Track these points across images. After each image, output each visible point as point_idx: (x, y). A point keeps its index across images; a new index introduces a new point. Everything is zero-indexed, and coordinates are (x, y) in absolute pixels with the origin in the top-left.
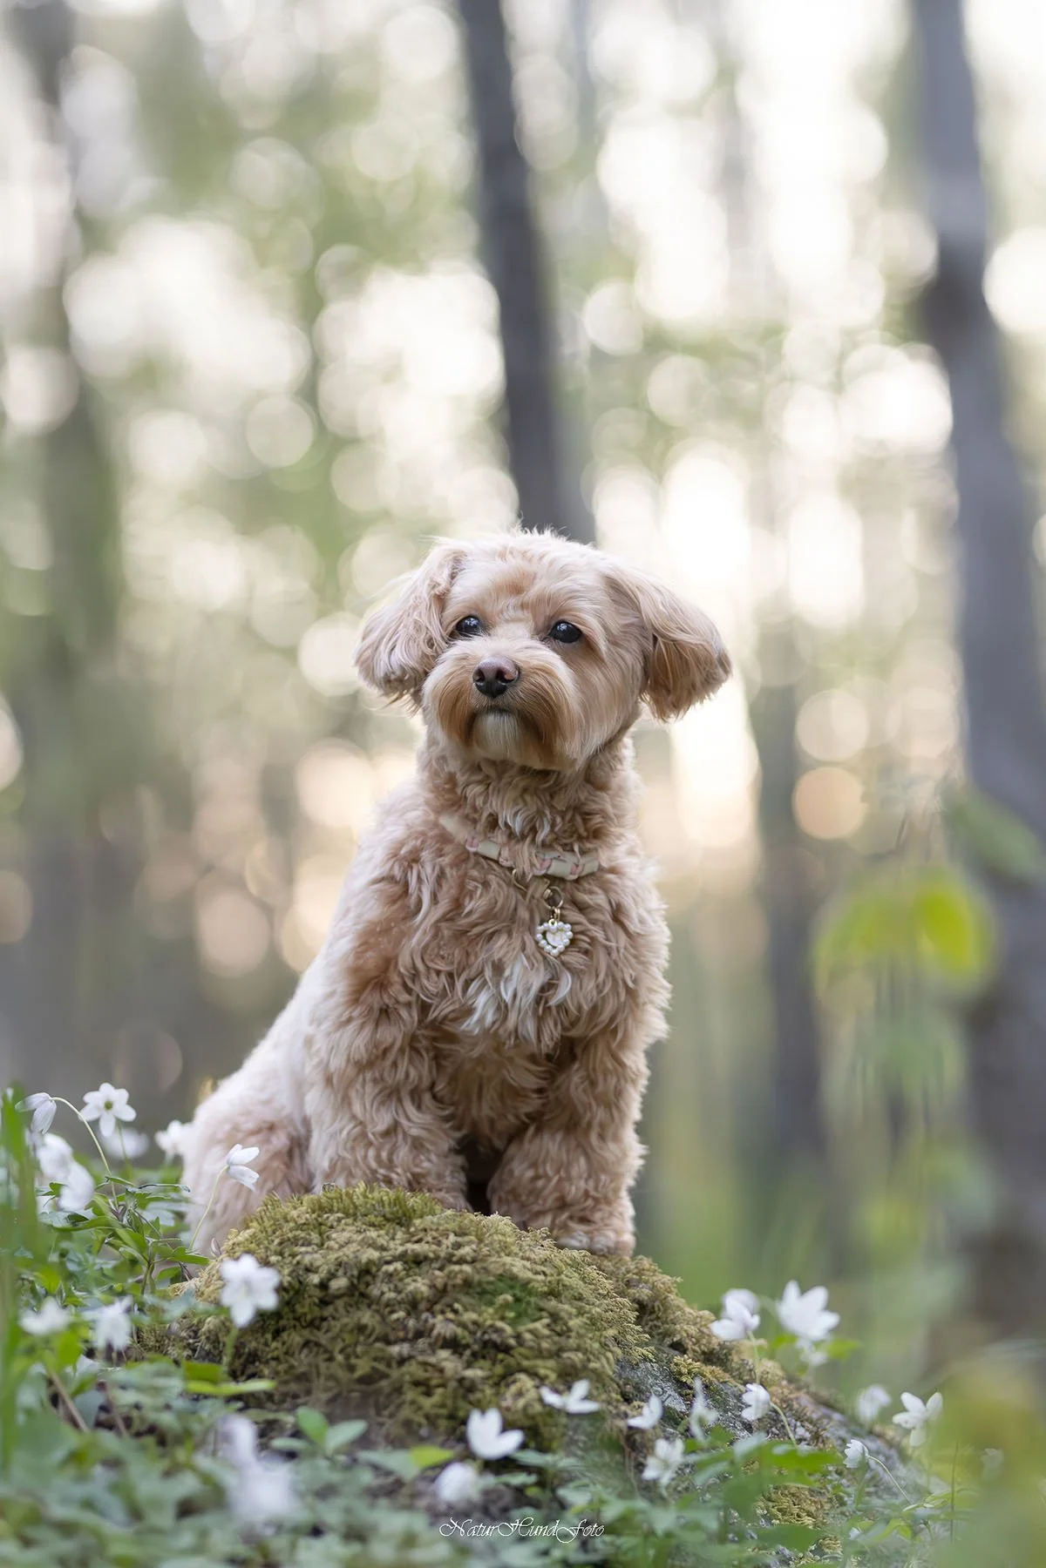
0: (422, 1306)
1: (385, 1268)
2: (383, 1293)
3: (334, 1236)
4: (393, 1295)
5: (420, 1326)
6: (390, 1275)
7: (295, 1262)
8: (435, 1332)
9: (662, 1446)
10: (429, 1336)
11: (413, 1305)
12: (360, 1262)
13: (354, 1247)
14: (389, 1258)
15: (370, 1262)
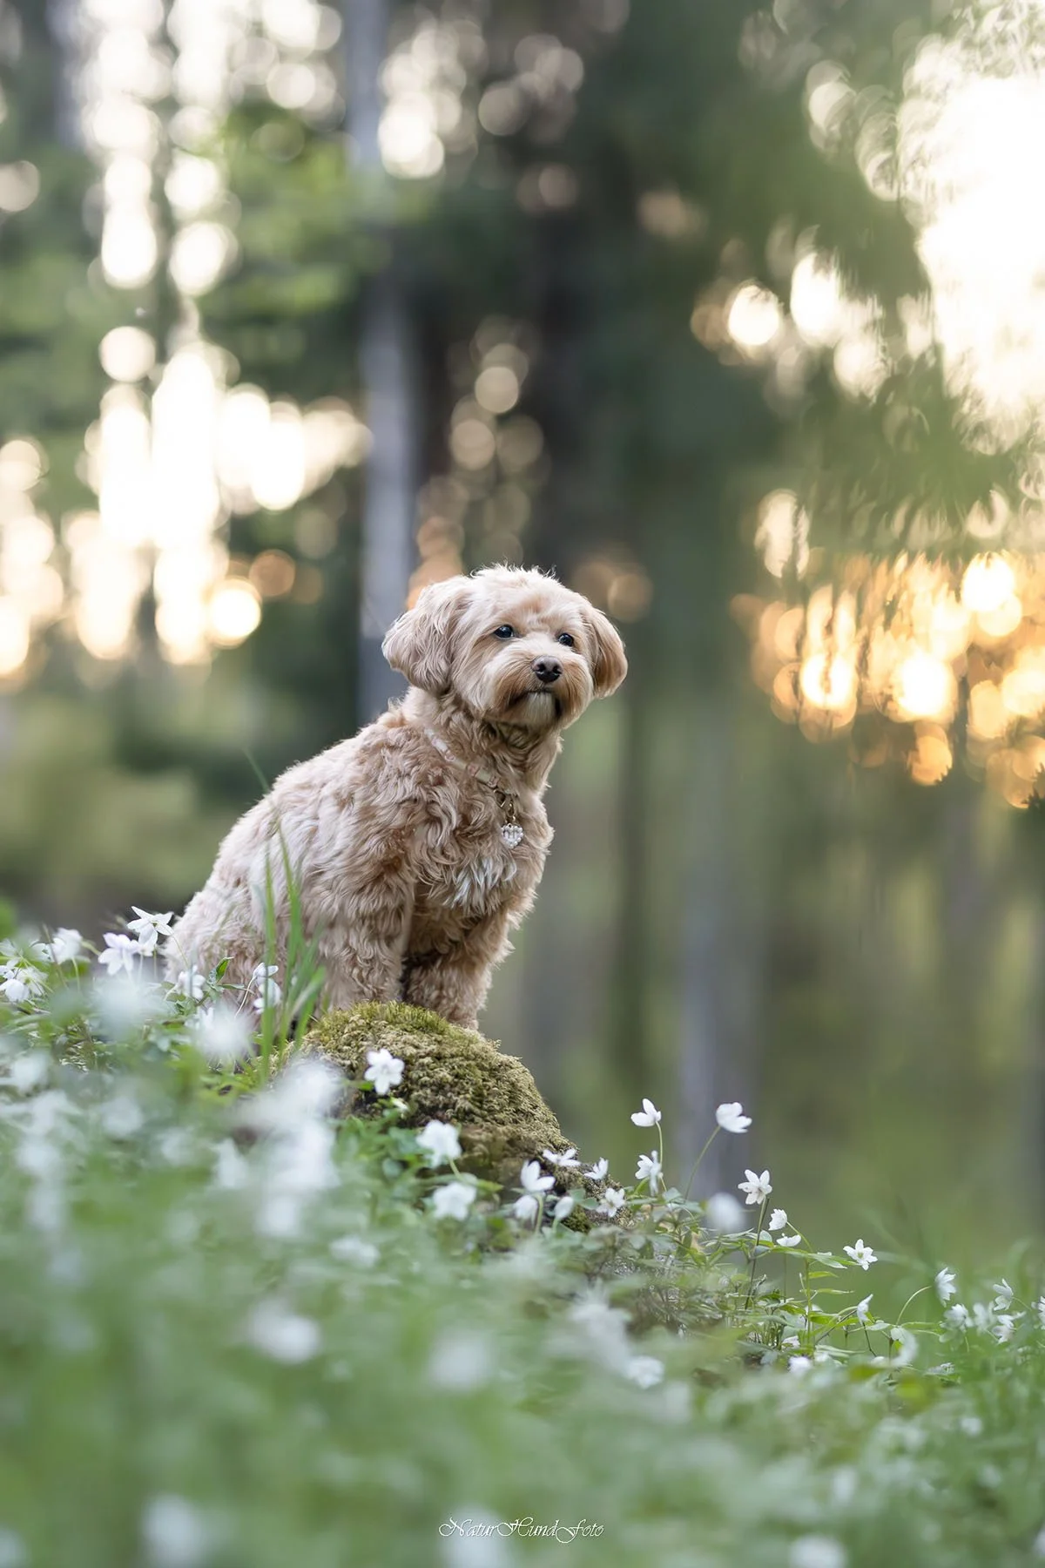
0: (447, 1087)
1: (421, 1060)
2: (420, 1078)
3: (383, 1036)
4: (427, 1078)
5: (446, 1101)
6: (422, 1065)
7: (360, 1051)
8: (458, 1106)
9: (610, 1193)
10: (454, 1108)
11: (440, 1087)
12: (405, 1055)
13: (400, 1045)
14: (423, 1054)
15: (412, 1056)
